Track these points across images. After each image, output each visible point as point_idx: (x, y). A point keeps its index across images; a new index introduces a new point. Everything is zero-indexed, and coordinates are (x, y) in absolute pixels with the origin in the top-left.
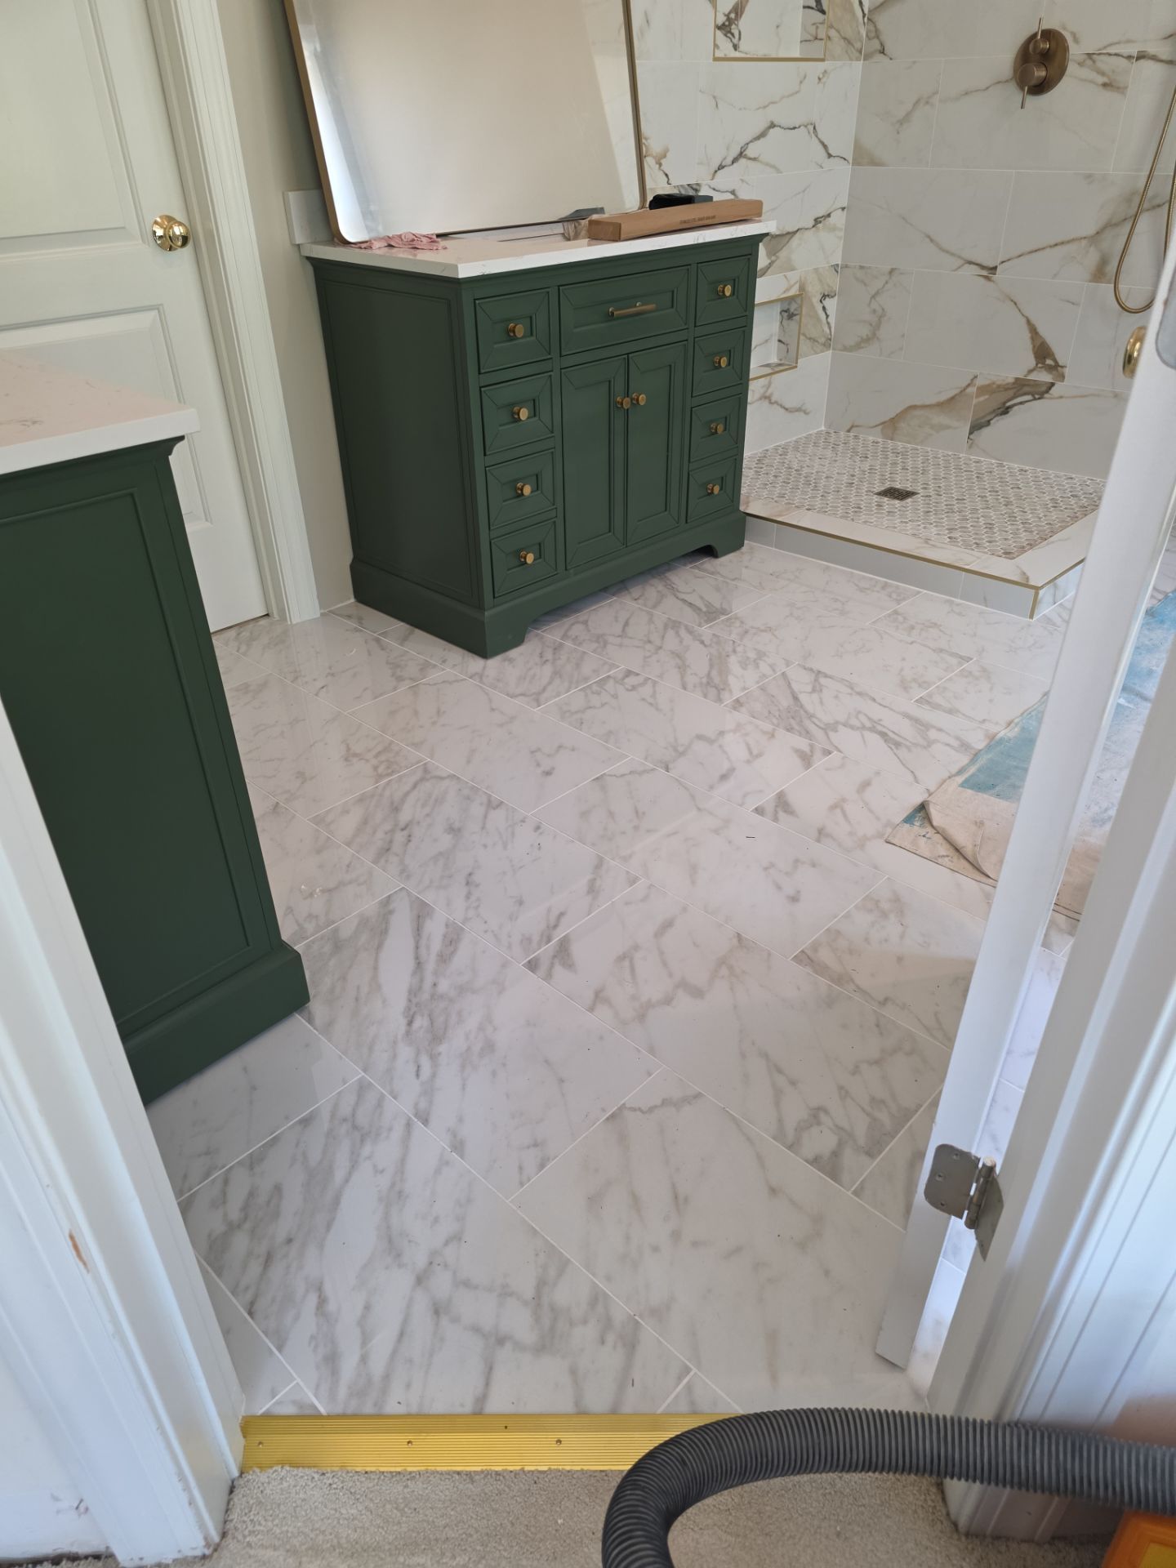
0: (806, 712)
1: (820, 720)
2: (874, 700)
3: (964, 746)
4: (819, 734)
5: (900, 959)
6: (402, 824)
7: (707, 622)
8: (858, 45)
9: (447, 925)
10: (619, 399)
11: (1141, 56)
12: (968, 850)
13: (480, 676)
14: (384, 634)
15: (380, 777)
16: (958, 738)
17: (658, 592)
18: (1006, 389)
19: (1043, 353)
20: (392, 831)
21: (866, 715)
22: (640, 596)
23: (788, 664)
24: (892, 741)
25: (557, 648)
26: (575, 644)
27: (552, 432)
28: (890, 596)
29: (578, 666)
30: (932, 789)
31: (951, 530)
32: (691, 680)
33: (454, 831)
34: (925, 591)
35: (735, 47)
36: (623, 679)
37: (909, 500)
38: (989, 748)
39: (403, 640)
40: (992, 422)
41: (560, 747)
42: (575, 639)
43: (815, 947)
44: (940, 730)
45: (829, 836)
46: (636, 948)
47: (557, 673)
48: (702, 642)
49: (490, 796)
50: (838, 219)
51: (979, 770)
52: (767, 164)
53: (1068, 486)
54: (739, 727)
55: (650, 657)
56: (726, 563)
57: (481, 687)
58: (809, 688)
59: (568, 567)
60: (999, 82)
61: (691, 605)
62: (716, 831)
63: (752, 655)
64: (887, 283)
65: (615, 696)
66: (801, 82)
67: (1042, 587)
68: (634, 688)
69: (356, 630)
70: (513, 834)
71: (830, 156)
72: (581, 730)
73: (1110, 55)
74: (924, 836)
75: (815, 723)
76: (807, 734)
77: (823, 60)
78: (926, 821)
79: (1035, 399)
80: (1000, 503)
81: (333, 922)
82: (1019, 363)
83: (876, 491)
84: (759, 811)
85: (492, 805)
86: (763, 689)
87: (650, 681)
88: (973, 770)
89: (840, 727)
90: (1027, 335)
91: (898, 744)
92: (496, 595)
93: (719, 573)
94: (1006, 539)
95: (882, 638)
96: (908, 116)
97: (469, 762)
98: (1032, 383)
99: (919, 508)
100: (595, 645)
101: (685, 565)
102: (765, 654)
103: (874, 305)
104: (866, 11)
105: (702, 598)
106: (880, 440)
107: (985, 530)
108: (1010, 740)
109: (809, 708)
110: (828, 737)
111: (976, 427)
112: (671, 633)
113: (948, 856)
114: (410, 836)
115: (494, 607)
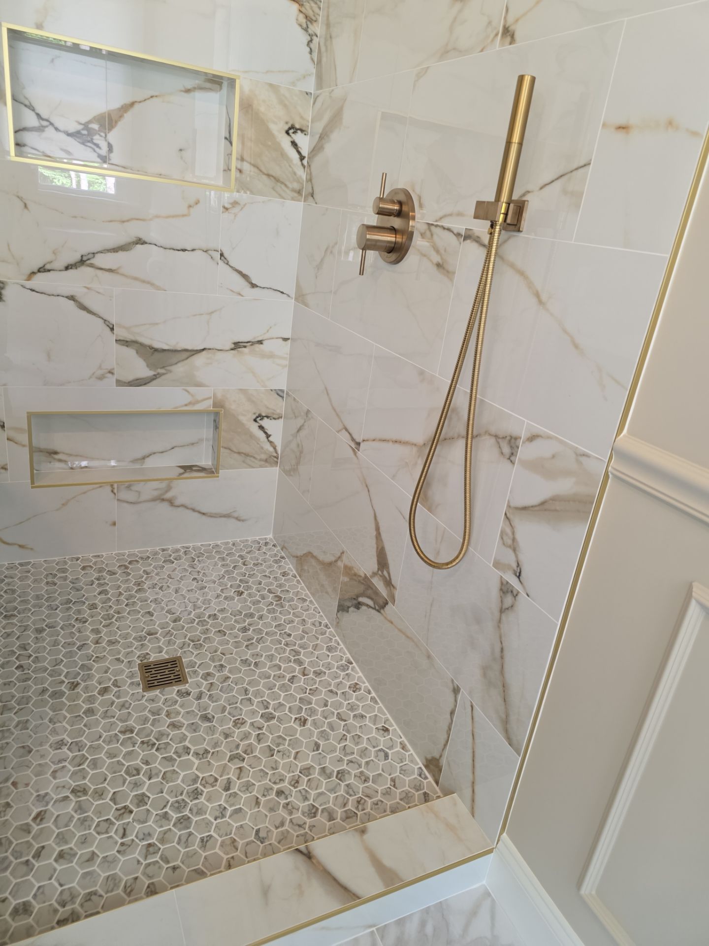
8: (294, 185)
11: (468, 236)
18: (359, 582)
19: (382, 560)
40: (350, 610)
50: (278, 348)
52: (136, 279)
64: (305, 422)
71: (254, 286)
73: (443, 228)
77: (232, 191)
79: (375, 609)
82: (368, 560)
96: (322, 262)
98: (375, 589)
103: (299, 439)
111: (341, 607)
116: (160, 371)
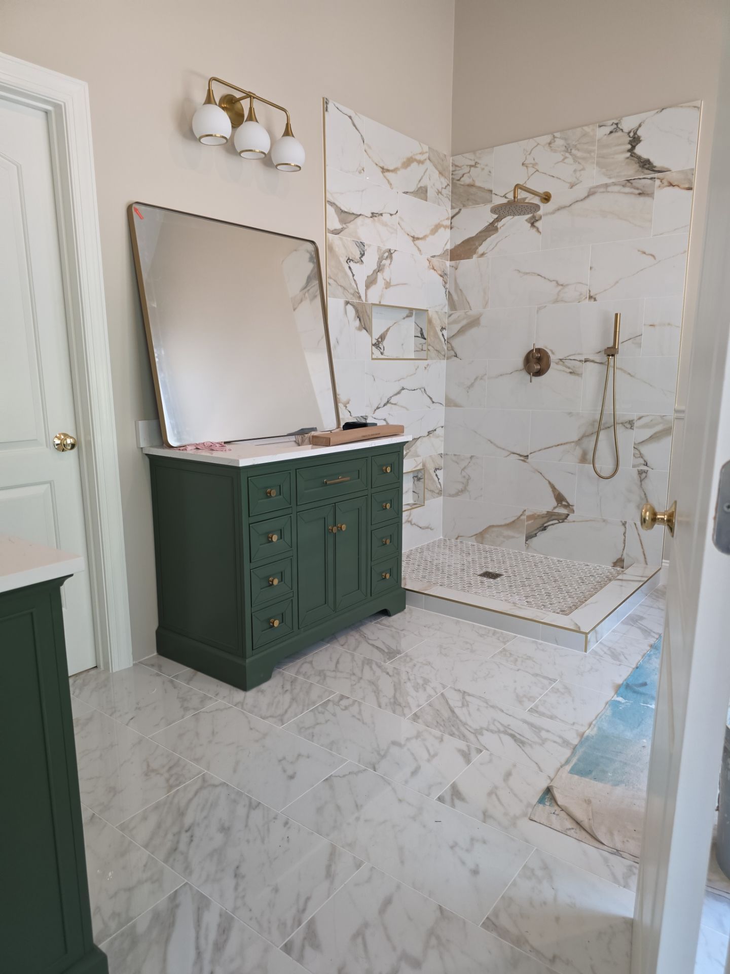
0: (461, 721)
1: (470, 727)
2: (502, 711)
3: (566, 743)
4: (471, 737)
5: (557, 919)
6: (186, 826)
7: (389, 659)
8: (443, 353)
9: (221, 915)
10: (330, 528)
11: (586, 361)
12: (586, 824)
13: (241, 704)
14: (176, 677)
15: (171, 787)
16: (560, 737)
17: (356, 639)
18: (543, 517)
19: (560, 499)
20: (179, 833)
21: (499, 722)
22: (345, 643)
23: (444, 687)
24: (519, 741)
25: (293, 681)
26: (304, 678)
27: (291, 547)
28: (499, 639)
29: (308, 693)
30: (552, 776)
31: (527, 597)
32: (384, 701)
33: (225, 829)
34: (519, 636)
35: (382, 354)
36: (339, 701)
37: (499, 579)
38: (581, 743)
39: (189, 680)
40: (537, 534)
41: (299, 755)
42: (305, 674)
43: (496, 914)
44: (548, 731)
45: (491, 817)
46: (366, 925)
47: (293, 699)
48: (388, 673)
49: (250, 799)
50: (440, 432)
51: (579, 760)
52: (402, 407)
53: (586, 570)
54: (418, 736)
55: (355, 684)
56: (396, 620)
57: (243, 712)
58: (460, 704)
59: (300, 627)
60: (517, 371)
61: (377, 648)
62: (414, 818)
63: (420, 681)
64: (469, 463)
65: (334, 715)
66: (416, 369)
67: (589, 633)
68: (346, 708)
69: (158, 675)
70: (268, 830)
71: (433, 402)
72: (313, 742)
73: (571, 360)
74: (554, 813)
75: (467, 729)
76: (464, 737)
77: (426, 360)
78: (553, 801)
79: (560, 522)
80: (551, 580)
81: (132, 919)
82: (548, 504)
83: (479, 573)
84: (441, 799)
85: (253, 806)
86: (430, 705)
87: (356, 703)
88: (574, 760)
89: (485, 732)
90: (550, 490)
91: (523, 743)
92: (254, 648)
93: (392, 626)
94: (560, 602)
95: (499, 667)
96: (472, 385)
97: (235, 771)
98: (557, 514)
99: (505, 583)
100: (318, 678)
101: (371, 621)
102: (429, 681)
103: (464, 474)
104: (446, 339)
105: (383, 643)
106: (475, 544)
107: (546, 597)
108: (593, 736)
109: (462, 718)
110: (478, 740)
111: (529, 537)
112: (367, 668)
113: (573, 829)
114: (192, 836)
115: (252, 656)
116: (408, 451)
